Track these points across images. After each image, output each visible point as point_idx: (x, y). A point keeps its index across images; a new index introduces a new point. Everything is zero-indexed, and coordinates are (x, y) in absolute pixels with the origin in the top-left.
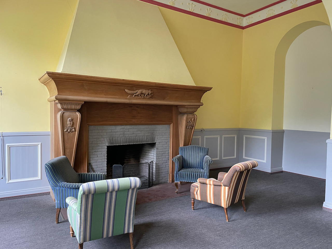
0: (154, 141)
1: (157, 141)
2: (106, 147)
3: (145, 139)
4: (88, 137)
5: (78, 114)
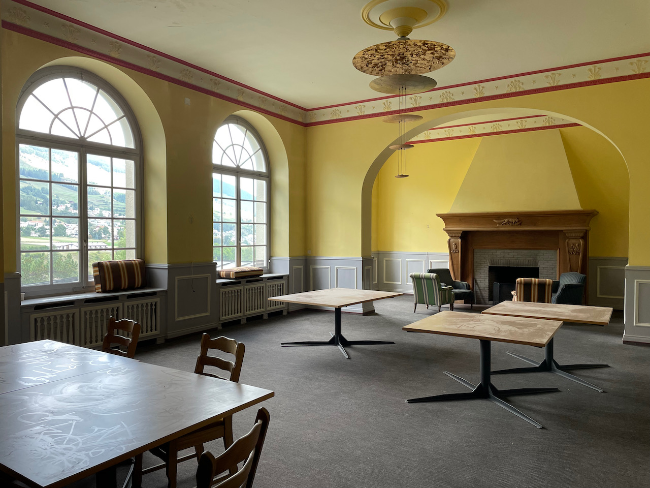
0: (537, 265)
1: (541, 265)
2: (488, 267)
3: (527, 263)
4: (473, 257)
5: (460, 240)
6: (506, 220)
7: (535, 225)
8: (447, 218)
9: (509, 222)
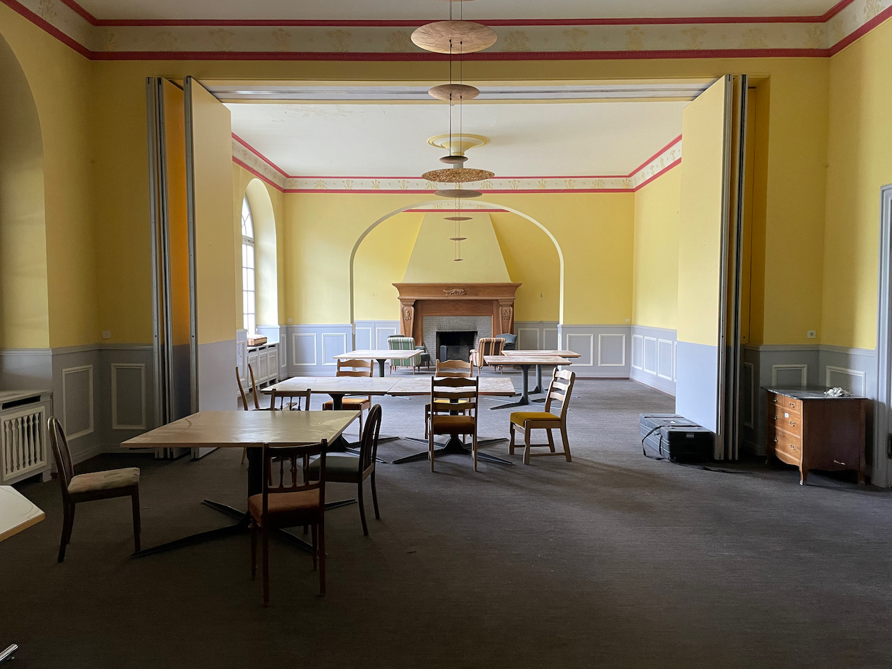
0: (476, 329)
1: (479, 329)
2: (435, 333)
3: (468, 328)
4: (422, 324)
5: (412, 308)
6: (454, 291)
7: (477, 295)
8: (401, 288)
9: (456, 292)
